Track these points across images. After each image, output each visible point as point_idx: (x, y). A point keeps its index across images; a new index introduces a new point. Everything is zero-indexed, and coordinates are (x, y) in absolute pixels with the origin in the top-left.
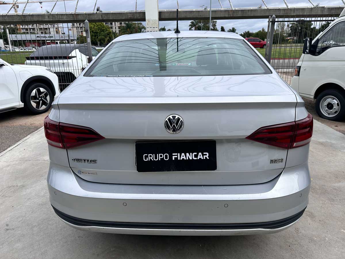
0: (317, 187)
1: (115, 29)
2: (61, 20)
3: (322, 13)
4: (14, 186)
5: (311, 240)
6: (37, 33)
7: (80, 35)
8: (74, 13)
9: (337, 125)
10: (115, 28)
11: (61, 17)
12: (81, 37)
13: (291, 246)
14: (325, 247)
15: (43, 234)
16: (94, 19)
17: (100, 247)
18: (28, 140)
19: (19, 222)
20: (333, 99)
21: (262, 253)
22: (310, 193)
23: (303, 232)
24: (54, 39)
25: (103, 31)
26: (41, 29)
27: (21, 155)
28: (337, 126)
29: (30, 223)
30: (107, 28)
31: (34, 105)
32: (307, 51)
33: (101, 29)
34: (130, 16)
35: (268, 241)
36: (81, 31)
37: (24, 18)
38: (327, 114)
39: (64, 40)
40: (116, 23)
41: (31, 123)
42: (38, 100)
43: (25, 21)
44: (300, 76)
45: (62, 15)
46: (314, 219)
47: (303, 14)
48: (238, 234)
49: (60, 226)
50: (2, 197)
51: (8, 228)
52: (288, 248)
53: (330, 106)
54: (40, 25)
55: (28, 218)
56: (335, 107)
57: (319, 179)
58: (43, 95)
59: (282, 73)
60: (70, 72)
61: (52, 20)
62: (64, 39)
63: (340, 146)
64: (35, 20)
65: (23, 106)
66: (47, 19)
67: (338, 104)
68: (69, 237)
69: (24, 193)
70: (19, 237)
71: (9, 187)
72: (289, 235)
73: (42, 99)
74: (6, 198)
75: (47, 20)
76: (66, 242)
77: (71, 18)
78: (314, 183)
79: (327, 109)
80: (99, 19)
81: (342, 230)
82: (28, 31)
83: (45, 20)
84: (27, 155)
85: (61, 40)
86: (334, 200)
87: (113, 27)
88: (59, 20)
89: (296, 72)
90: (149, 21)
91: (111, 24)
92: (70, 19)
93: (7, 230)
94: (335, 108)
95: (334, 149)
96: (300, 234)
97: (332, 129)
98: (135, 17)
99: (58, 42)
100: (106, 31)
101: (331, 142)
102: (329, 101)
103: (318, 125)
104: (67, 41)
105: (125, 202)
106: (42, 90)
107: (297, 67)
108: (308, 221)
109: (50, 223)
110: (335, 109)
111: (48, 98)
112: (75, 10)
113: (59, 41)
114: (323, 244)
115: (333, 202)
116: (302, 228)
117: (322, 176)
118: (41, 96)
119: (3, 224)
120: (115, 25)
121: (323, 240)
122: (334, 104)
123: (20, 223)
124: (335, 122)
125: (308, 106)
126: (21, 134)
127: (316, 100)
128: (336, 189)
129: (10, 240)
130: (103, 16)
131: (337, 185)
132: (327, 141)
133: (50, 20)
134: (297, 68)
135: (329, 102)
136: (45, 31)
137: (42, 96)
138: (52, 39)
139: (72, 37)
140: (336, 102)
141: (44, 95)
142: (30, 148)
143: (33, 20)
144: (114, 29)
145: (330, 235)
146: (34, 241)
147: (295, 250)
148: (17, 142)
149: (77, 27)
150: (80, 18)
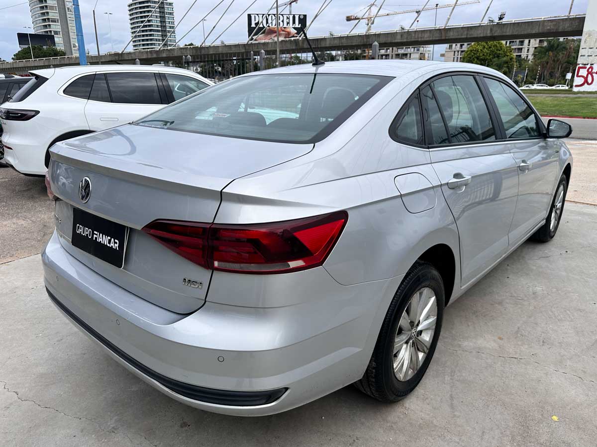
1: (528, 52)
8: (443, 28)
10: (528, 50)
11: (420, 35)
25: (498, 57)
26: (398, 55)
30: (507, 50)
33: (496, 53)
34: (549, 28)
40: (532, 41)
54: (398, 49)
66: (398, 39)
75: (399, 41)
77: (437, 37)
83: (396, 41)
87: (523, 49)
90: (589, 36)
91: (522, 43)
98: (561, 28)
100: (502, 57)
112: (445, 23)
120: (529, 45)
144: (524, 52)
149: (455, 52)
150: (451, 35)
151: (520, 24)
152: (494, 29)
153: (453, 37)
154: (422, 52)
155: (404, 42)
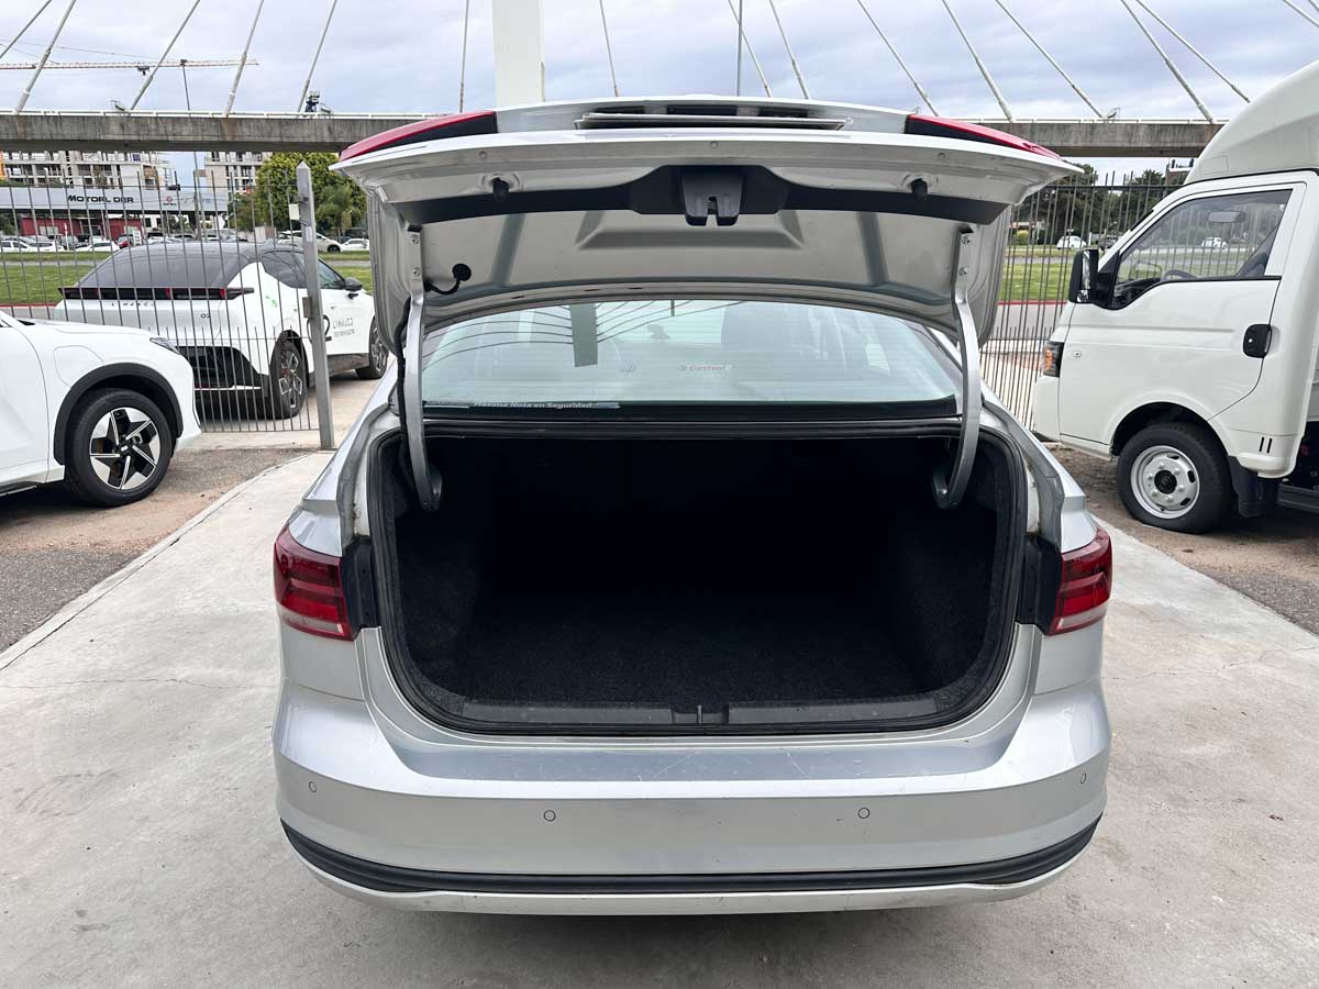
0: (1132, 759)
2: (171, 138)
3: (1130, 142)
4: (78, 776)
5: (1119, 931)
6: (68, 182)
7: (238, 195)
8: (224, 116)
9: (1191, 548)
11: (169, 128)
12: (243, 201)
13: (1056, 952)
14: (1164, 950)
15: (217, 940)
16: (301, 140)
17: (426, 976)
18: (96, 604)
19: (123, 900)
20: (1176, 458)
21: (966, 974)
22: (1110, 779)
23: (1093, 905)
24: (140, 209)
26: (84, 168)
27: (83, 661)
28: (1190, 551)
29: (163, 903)
31: (102, 471)
32: (1085, 293)
33: (326, 174)
35: (983, 939)
36: (244, 181)
37: (25, 126)
38: (1159, 509)
39: (176, 213)
41: (93, 542)
42: (116, 452)
43: (29, 138)
44: (1061, 375)
45: (176, 120)
46: (1125, 864)
47: (1065, 144)
48: (900, 902)
49: (276, 909)
50: (41, 814)
51: (84, 922)
52: (1048, 959)
53: (1166, 481)
55: (152, 888)
56: (1183, 484)
57: (1138, 733)
58: (136, 433)
59: (1001, 356)
60: (234, 346)
61: (134, 138)
62: (175, 208)
63: (1200, 620)
64: (69, 137)
65: (62, 478)
66: (115, 134)
67: (1191, 474)
68: (310, 945)
69: (122, 799)
70: (131, 952)
71: (63, 780)
72: (1048, 916)
73: (133, 451)
74: (57, 818)
75: (117, 138)
76: (305, 963)
77: (212, 135)
78: (1119, 745)
79: (1156, 491)
80: (319, 141)
81: (1215, 898)
82: (31, 174)
83: (110, 137)
84: (105, 663)
85: (164, 212)
86: (1185, 801)
88: (165, 138)
89: (1050, 362)
92: (206, 138)
93: (85, 929)
94: (1182, 486)
95: (1183, 632)
96: (1084, 914)
97: (1173, 560)
99: (153, 218)
100: (342, 184)
101: (1173, 608)
102: (1162, 464)
103: (1129, 549)
104: (186, 216)
105: (551, 810)
106: (133, 415)
107: (1051, 346)
108: (1108, 872)
109: (236, 900)
110: (1181, 490)
111: (155, 445)
112: (226, 106)
113: (159, 216)
114: (1155, 944)
115: (1183, 807)
116: (1090, 893)
117: (1144, 724)
118: (127, 438)
119: (65, 910)
121: (1156, 931)
122: (1177, 473)
123: (125, 903)
124: (1183, 535)
125: (1094, 477)
126: (61, 584)
127: (1117, 458)
128: (1190, 764)
129: (103, 965)
130: (337, 128)
131: (1193, 751)
132: (1158, 604)
133: (127, 138)
134: (1052, 349)
135: (1161, 468)
136: (99, 176)
137: (131, 439)
138: (129, 206)
139: (208, 201)
140: (1187, 470)
141: (139, 436)
142: (110, 636)
143: (60, 138)
145: (1176, 915)
146: (190, 964)
147: (1069, 963)
148: (55, 611)
149: (227, 167)
150: (246, 134)
151: (385, 123)
152: (336, 127)
153: (251, 139)
154: (148, 164)
155: (132, 142)
